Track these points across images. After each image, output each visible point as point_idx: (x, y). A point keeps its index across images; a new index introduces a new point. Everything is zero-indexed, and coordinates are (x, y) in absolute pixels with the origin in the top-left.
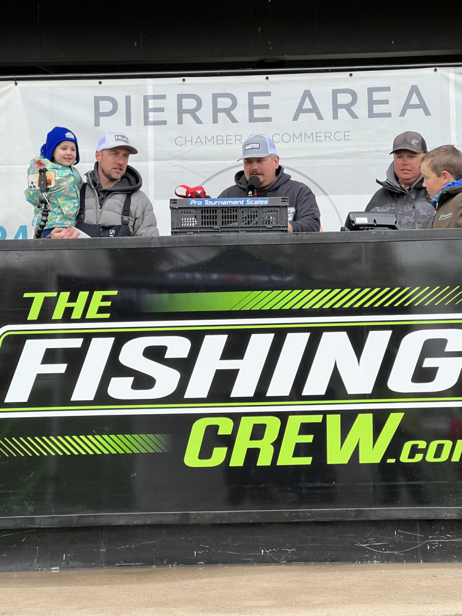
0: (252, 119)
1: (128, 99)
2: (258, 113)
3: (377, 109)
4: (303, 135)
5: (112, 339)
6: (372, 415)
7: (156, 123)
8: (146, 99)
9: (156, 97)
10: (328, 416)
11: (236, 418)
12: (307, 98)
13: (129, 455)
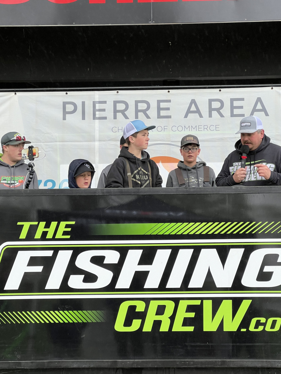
0: (159, 117)
1: (83, 103)
2: (163, 113)
3: (236, 111)
4: (190, 127)
5: (72, 251)
6: (231, 300)
7: (100, 118)
8: (94, 104)
9: (100, 102)
10: (204, 301)
11: (147, 301)
12: (193, 104)
13: (80, 323)
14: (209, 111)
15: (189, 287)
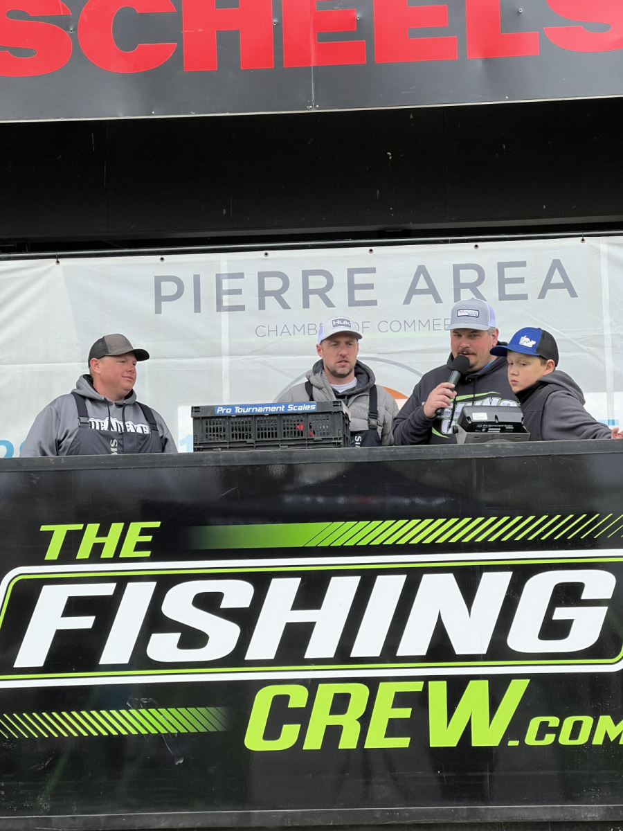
0: (352, 303)
1: (197, 279)
2: (360, 295)
3: (510, 289)
4: (417, 322)
6: (487, 681)
7: (231, 309)
8: (219, 279)
9: (231, 276)
10: (430, 683)
11: (311, 686)
12: (422, 275)
13: (173, 735)
14: (454, 289)
15: (398, 654)
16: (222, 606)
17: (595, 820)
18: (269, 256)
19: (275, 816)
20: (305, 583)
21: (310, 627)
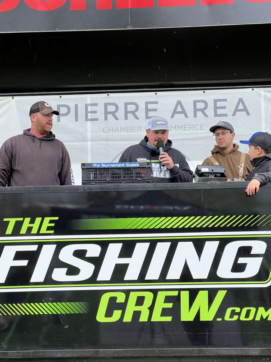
0: (147, 117)
1: (76, 106)
2: (151, 114)
3: (219, 112)
4: (177, 126)
5: (55, 246)
6: (207, 291)
7: (92, 120)
8: (86, 106)
9: (92, 105)
10: (181, 292)
11: (127, 293)
12: (179, 105)
13: (64, 314)
14: (194, 112)
15: (167, 279)
16: (86, 256)
17: (256, 355)
18: (109, 96)
19: (110, 352)
20: (124, 246)
21: (127, 265)
